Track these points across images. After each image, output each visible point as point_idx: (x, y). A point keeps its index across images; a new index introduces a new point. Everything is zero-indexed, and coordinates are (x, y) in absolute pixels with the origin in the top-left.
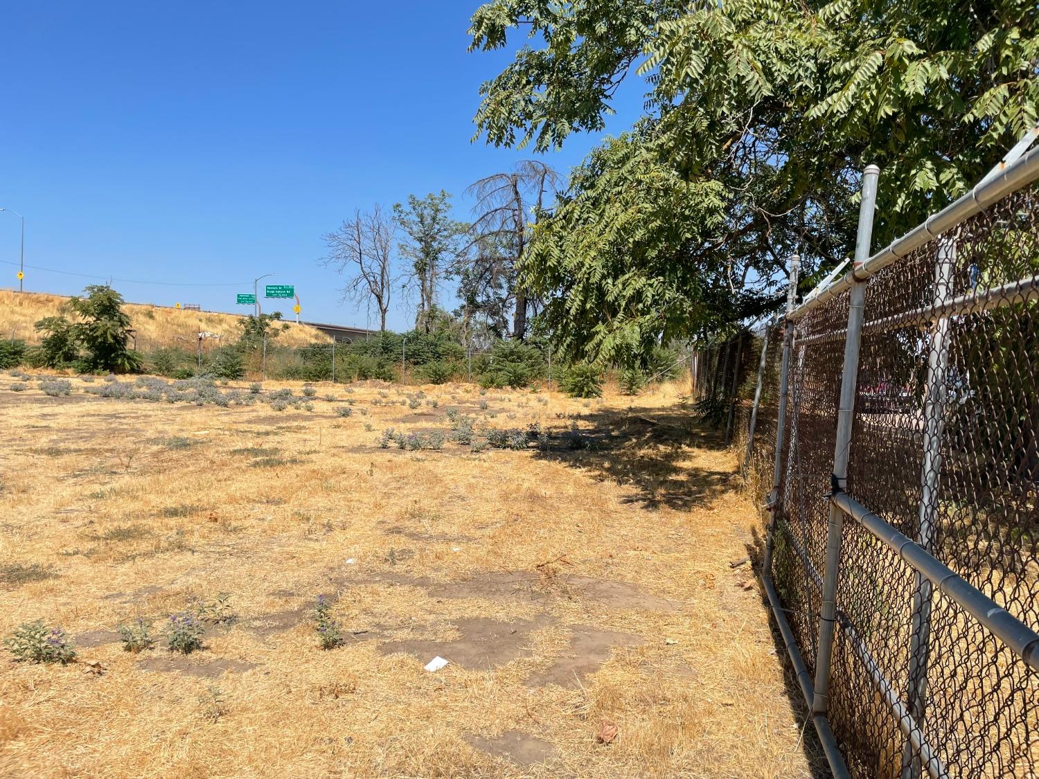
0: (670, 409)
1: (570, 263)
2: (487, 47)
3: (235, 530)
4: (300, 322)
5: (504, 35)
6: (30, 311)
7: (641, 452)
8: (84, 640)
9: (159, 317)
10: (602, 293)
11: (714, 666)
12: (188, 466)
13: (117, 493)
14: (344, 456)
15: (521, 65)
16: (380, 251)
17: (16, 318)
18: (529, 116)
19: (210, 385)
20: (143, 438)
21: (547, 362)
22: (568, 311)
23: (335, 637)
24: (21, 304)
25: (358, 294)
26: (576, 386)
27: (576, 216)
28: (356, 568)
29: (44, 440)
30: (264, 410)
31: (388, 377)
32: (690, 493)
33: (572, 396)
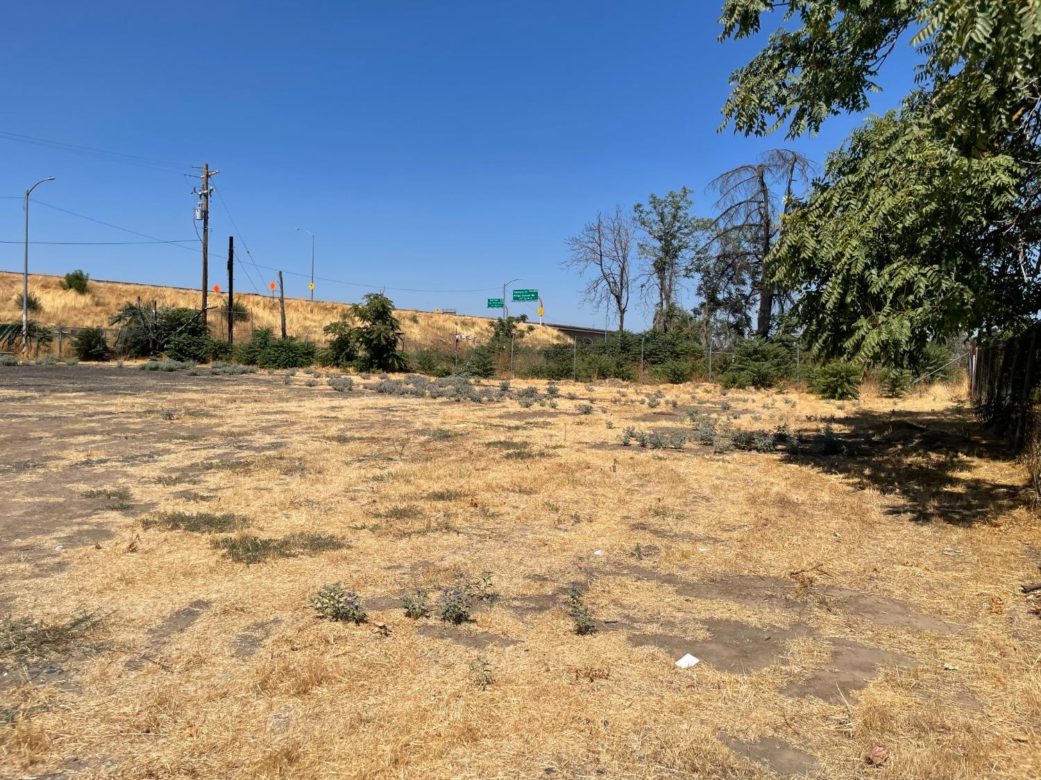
0: (942, 413)
1: (827, 253)
2: (739, 35)
3: (493, 515)
4: (543, 324)
5: (758, 21)
6: (319, 317)
7: (909, 460)
8: (373, 604)
9: (422, 322)
10: (864, 284)
11: (1003, 698)
12: (450, 456)
13: (395, 477)
14: (588, 451)
15: (774, 49)
16: (620, 252)
17: (308, 323)
18: (783, 101)
19: (466, 383)
20: (413, 430)
21: (795, 362)
22: (824, 305)
23: (588, 623)
24: (312, 311)
25: (598, 295)
26: (829, 386)
27: (835, 203)
28: (604, 559)
29: (334, 428)
30: (514, 406)
31: (627, 377)
32: (969, 507)
33: (823, 398)
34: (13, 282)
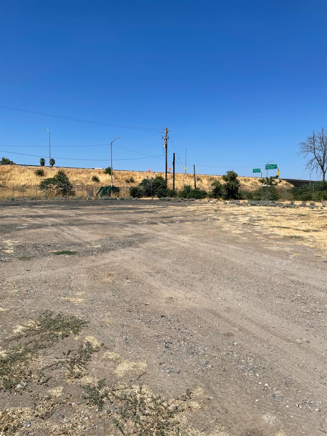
16: (323, 147)
24: (186, 178)
25: (312, 166)
34: (90, 172)
